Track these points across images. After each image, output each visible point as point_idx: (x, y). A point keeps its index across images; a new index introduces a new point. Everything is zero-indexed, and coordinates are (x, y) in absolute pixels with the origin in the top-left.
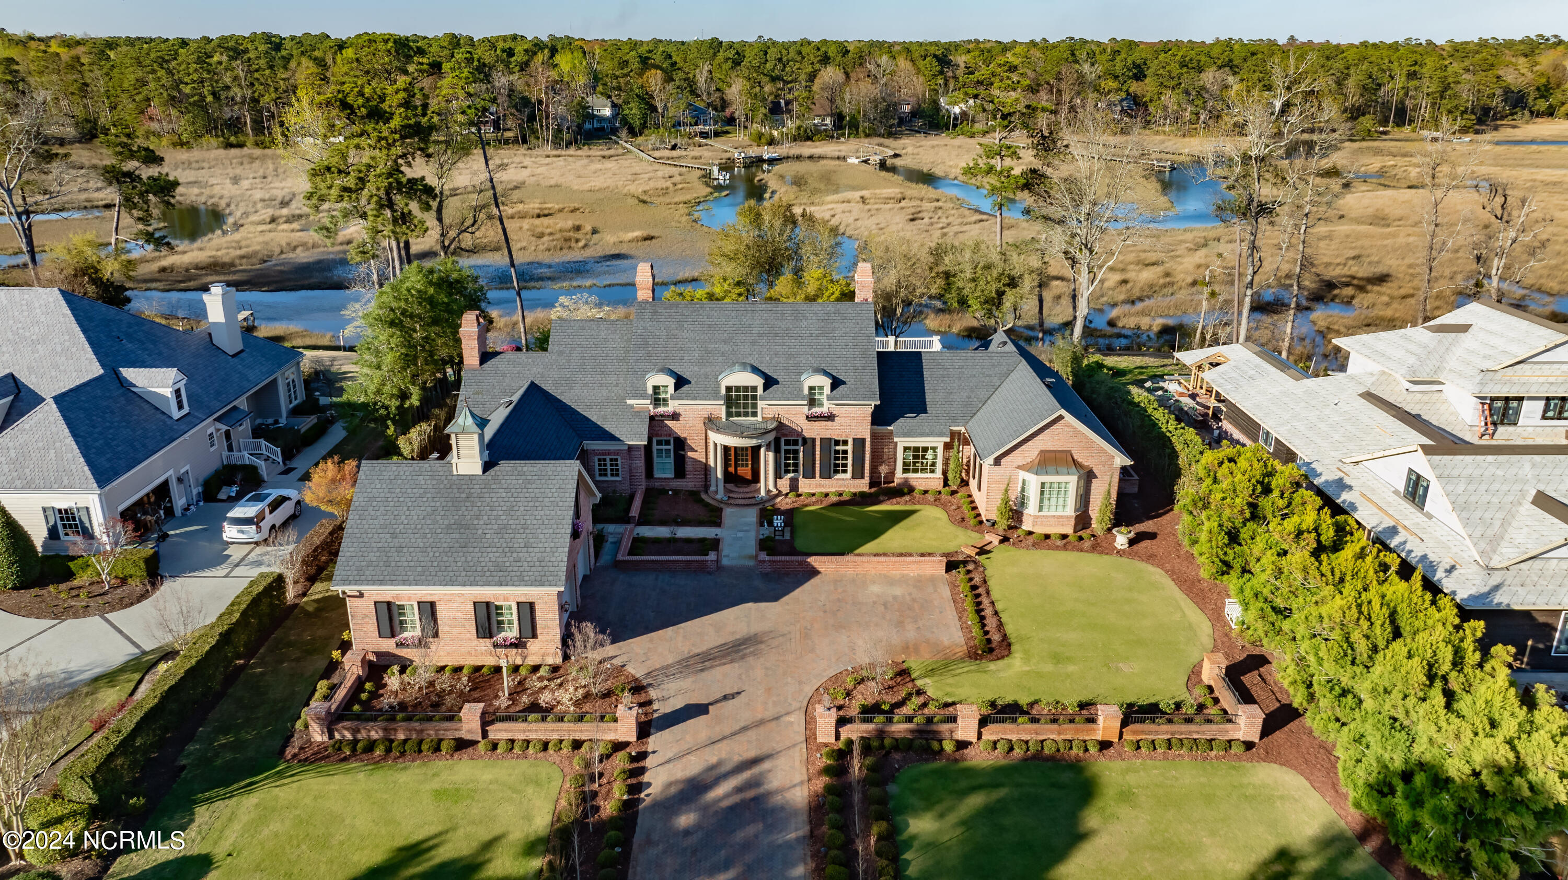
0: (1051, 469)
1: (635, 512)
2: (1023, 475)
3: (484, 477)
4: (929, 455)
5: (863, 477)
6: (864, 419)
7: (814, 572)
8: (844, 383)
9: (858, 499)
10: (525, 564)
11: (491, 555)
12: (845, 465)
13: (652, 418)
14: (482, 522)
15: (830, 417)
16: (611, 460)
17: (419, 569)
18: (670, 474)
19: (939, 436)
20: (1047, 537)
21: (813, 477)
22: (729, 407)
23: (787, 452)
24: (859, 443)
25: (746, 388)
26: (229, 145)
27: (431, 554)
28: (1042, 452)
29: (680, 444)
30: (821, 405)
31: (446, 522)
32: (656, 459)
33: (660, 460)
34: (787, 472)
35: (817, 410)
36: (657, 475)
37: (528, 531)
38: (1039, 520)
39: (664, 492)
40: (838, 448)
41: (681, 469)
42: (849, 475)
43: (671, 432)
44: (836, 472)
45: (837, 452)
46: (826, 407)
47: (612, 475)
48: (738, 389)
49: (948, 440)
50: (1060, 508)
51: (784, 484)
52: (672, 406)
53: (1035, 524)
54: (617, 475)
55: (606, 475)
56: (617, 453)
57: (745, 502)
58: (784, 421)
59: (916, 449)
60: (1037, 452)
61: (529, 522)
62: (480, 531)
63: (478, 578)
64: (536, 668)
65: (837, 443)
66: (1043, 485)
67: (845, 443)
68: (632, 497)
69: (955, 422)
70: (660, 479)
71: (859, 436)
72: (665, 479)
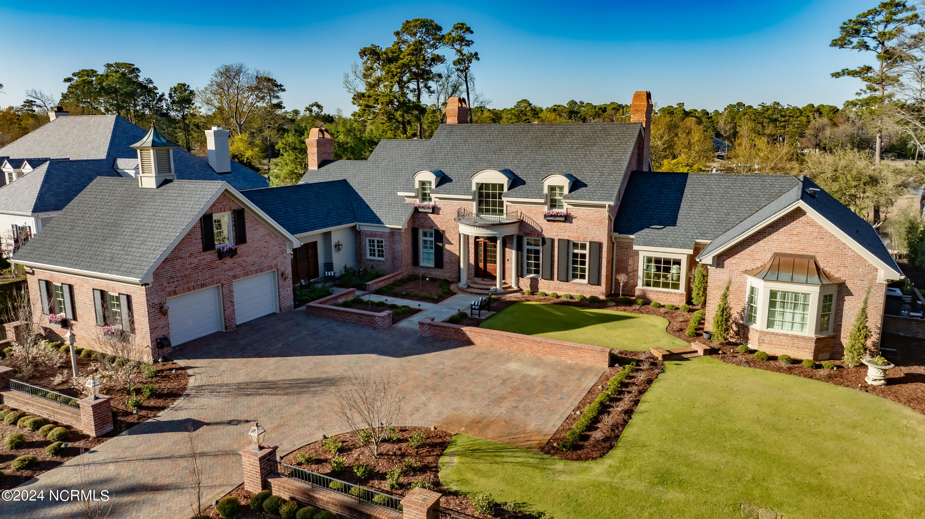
0: (786, 275)
1: (376, 282)
2: (753, 281)
3: (157, 190)
4: (674, 269)
5: (599, 284)
6: (601, 222)
8: (585, 186)
10: (130, 258)
11: (115, 248)
12: (583, 270)
13: (416, 209)
14: (129, 223)
15: (567, 218)
16: (378, 242)
18: (432, 264)
19: (681, 247)
20: (774, 358)
21: (552, 278)
22: (480, 203)
23: (529, 251)
24: (597, 247)
25: (494, 186)
28: (776, 255)
29: (439, 236)
30: (561, 206)
31: (108, 221)
32: (421, 249)
33: (425, 250)
34: (529, 272)
35: (555, 211)
36: (422, 264)
37: (151, 232)
38: (767, 338)
39: (422, 278)
40: (576, 251)
41: (439, 261)
42: (586, 281)
43: (432, 225)
44: (575, 276)
45: (575, 255)
46: (565, 208)
47: (379, 256)
48: (487, 185)
49: (691, 252)
51: (525, 284)
52: (434, 200)
54: (383, 256)
55: (374, 255)
56: (382, 235)
57: (479, 291)
58: (526, 220)
59: (658, 261)
60: (770, 255)
61: (157, 225)
62: (122, 230)
65: (575, 245)
67: (583, 247)
69: (703, 235)
70: (424, 267)
71: (596, 240)
72: (428, 268)
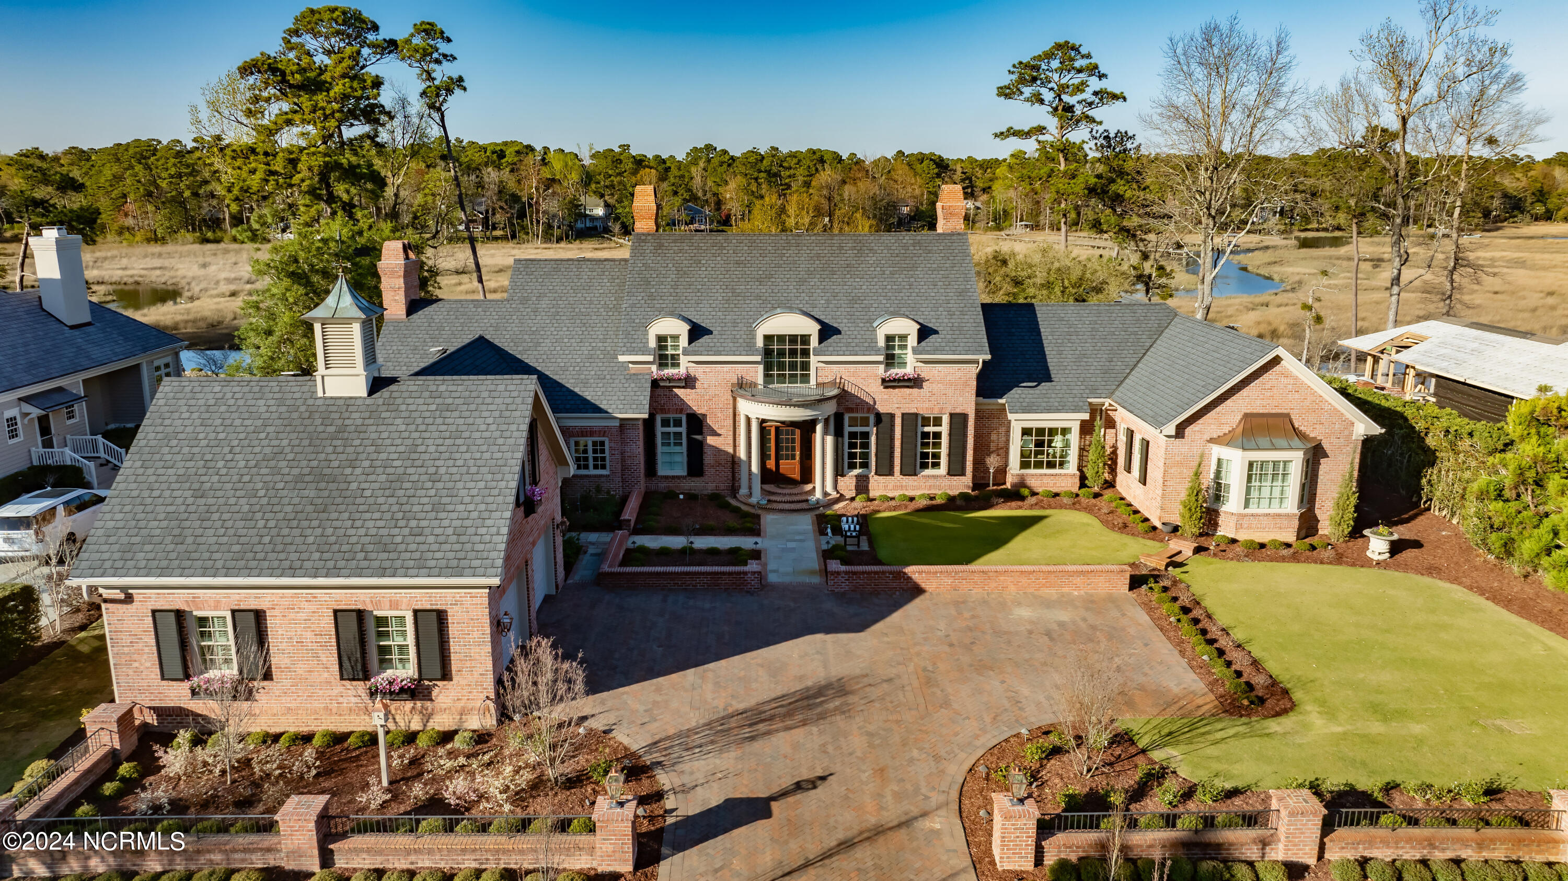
0: (1264, 441)
1: (630, 513)
2: (1218, 451)
3: (369, 401)
4: (1058, 442)
5: (963, 474)
6: (966, 384)
7: (917, 591)
8: (936, 332)
9: (959, 502)
10: (431, 539)
11: (370, 524)
12: (936, 456)
13: (655, 383)
14: (358, 471)
15: (915, 382)
16: (595, 444)
17: (236, 548)
18: (681, 471)
19: (1074, 411)
20: (1262, 546)
21: (891, 473)
22: (768, 367)
23: (853, 435)
24: (959, 420)
25: (793, 339)
26: (206, 241)
27: (261, 523)
28: (1246, 416)
29: (697, 423)
30: (904, 364)
31: (296, 471)
32: (660, 449)
33: (666, 449)
34: (852, 466)
35: (896, 372)
36: (662, 471)
37: (440, 485)
38: (1245, 522)
39: (671, 495)
40: (926, 429)
41: (696, 465)
42: (943, 469)
43: (682, 406)
44: (924, 466)
45: (925, 435)
46: (911, 365)
47: (596, 467)
48: (781, 338)
49: (1086, 416)
50: (1275, 503)
51: (848, 484)
52: (685, 366)
53: (1239, 527)
54: (603, 467)
55: (586, 467)
56: (603, 432)
57: (793, 506)
58: (849, 388)
59: (1040, 431)
60: (1239, 417)
61: (442, 470)
62: (354, 486)
63: (341, 564)
64: (447, 737)
65: (926, 421)
66: (1251, 465)
67: (938, 422)
68: (624, 500)
69: (1094, 392)
70: (666, 477)
71: (958, 411)
72: (673, 477)
